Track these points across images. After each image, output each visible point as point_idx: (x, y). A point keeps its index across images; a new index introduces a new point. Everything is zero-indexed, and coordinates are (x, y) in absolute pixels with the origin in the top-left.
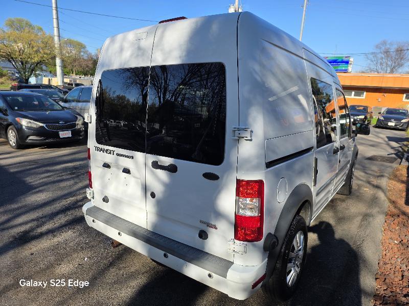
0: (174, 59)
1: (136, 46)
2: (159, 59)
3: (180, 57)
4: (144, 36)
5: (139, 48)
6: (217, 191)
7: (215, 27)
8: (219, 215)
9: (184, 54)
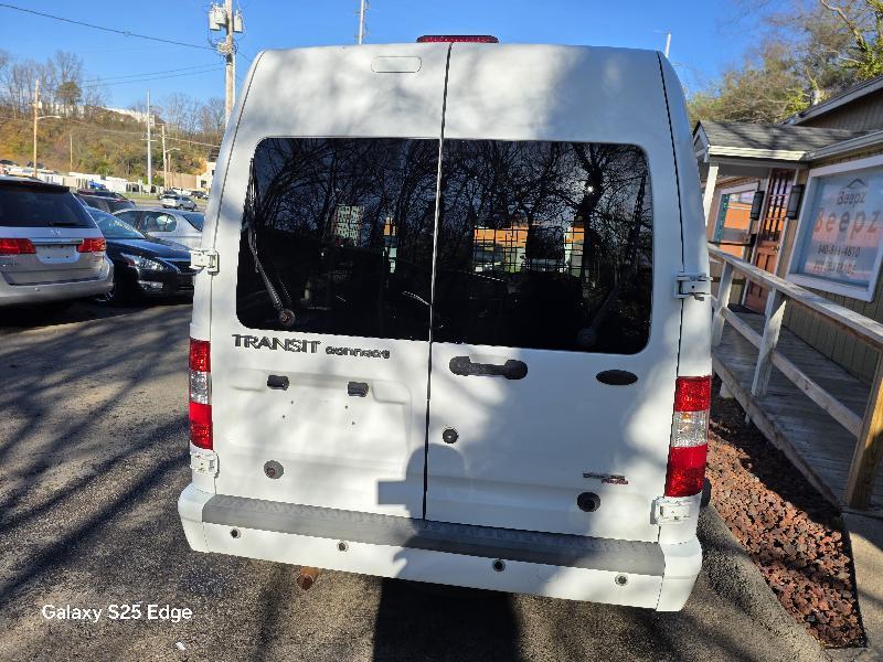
0: (514, 128)
1: (389, 87)
2: (467, 124)
3: (531, 126)
4: (413, 64)
5: (400, 93)
6: (631, 408)
7: (612, 73)
8: (632, 453)
9: (541, 119)
